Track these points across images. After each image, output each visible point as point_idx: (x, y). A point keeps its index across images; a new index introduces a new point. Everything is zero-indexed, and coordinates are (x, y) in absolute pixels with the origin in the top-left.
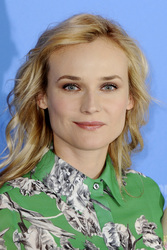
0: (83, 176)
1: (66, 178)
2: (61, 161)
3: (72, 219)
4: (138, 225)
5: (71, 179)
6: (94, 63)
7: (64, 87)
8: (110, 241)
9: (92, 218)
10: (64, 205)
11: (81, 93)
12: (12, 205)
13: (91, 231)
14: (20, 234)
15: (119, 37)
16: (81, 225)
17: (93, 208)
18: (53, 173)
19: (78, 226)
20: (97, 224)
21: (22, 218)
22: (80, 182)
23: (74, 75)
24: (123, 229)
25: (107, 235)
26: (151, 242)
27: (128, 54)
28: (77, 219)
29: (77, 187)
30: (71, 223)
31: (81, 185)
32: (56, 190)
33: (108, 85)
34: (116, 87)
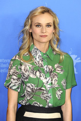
0: (40, 52)
1: (36, 52)
2: (35, 47)
3: (36, 62)
6: (45, 19)
7: (36, 26)
9: (42, 63)
10: (34, 59)
11: (41, 27)
13: (41, 67)
14: (20, 67)
15: (51, 12)
16: (38, 64)
17: (43, 61)
18: (33, 50)
20: (43, 65)
21: (21, 62)
24: (50, 67)
25: (45, 68)
26: (58, 70)
27: (54, 17)
29: (38, 54)
31: (40, 54)
33: (48, 25)
34: (50, 26)
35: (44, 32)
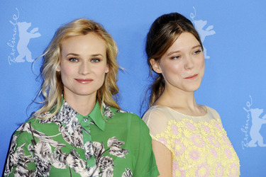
0: (76, 113)
1: (68, 113)
2: (66, 104)
3: (66, 136)
4: (110, 142)
5: (70, 114)
6: (88, 46)
7: (70, 59)
8: (87, 151)
9: (80, 138)
10: (63, 129)
11: (80, 63)
12: (30, 129)
13: (77, 145)
14: (32, 146)
15: (101, 32)
16: (71, 141)
17: (81, 132)
18: (61, 110)
19: (69, 140)
20: (82, 142)
21: (33, 137)
22: (74, 117)
23: (75, 53)
24: (98, 145)
25: (87, 148)
26: (115, 151)
27: (107, 42)
28: (70, 137)
29: (72, 119)
30: (65, 139)
31: (74, 118)
32: (61, 120)
33: (95, 59)
34: (99, 60)
35: (85, 72)
